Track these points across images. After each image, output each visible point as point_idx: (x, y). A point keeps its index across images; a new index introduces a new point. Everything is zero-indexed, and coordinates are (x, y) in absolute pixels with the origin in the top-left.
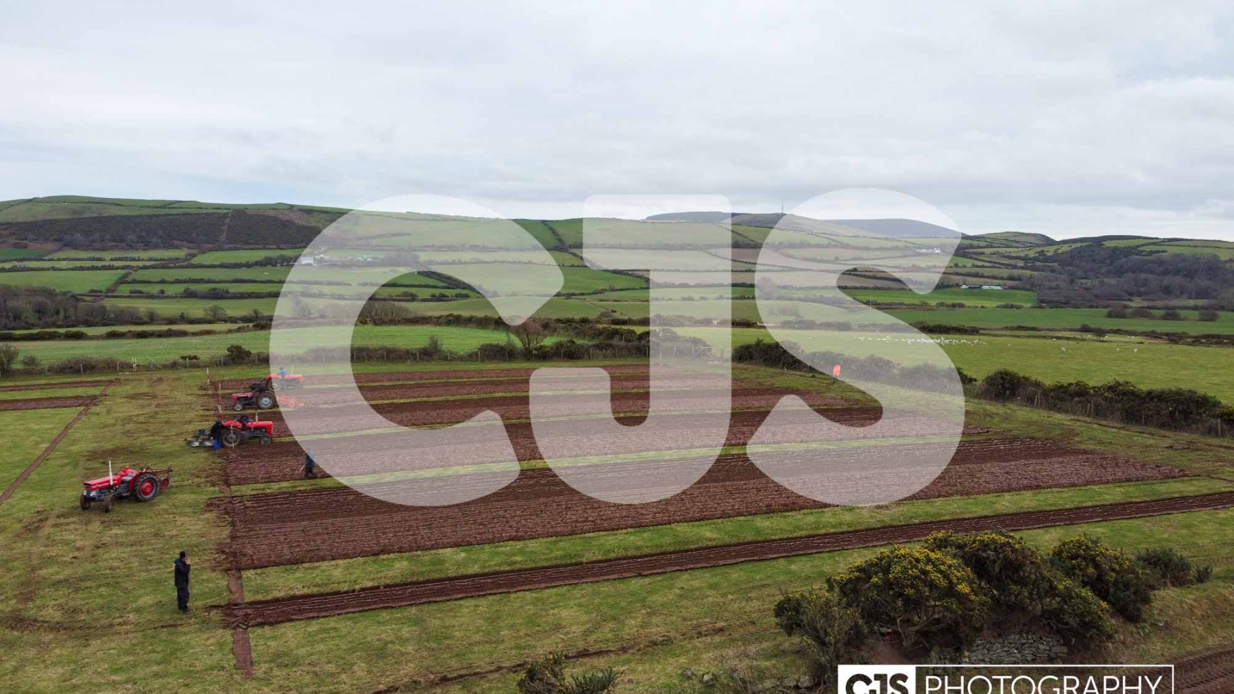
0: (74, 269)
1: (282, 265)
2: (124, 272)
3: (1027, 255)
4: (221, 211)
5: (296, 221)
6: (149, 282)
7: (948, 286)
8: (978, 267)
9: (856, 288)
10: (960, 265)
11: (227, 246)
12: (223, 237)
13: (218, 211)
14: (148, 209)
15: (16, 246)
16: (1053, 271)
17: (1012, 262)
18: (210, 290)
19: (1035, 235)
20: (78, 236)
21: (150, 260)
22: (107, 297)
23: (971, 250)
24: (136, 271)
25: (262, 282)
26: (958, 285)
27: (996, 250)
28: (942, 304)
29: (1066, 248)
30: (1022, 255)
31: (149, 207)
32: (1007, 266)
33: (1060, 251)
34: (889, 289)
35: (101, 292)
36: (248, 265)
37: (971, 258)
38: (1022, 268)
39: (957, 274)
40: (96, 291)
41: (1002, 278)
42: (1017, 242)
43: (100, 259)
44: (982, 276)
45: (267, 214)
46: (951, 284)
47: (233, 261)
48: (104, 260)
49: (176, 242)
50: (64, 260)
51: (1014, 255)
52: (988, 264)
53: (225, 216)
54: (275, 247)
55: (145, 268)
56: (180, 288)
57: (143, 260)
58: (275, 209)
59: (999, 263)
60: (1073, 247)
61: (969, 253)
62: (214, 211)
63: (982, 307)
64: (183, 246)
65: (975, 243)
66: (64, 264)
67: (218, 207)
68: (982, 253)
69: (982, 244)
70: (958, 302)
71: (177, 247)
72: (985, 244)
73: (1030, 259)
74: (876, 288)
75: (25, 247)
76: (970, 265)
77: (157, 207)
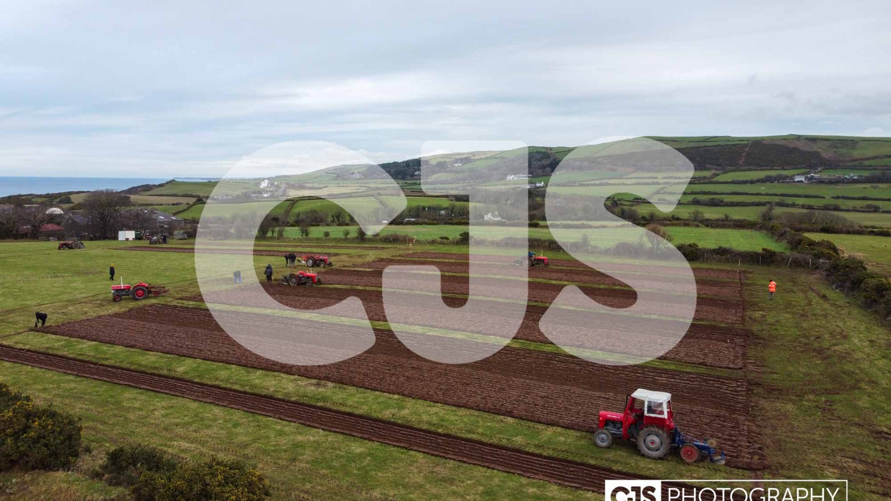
1: (779, 182)
4: (743, 143)
5: (801, 148)
11: (743, 168)
12: (741, 162)
13: (741, 142)
14: (692, 143)
18: (710, 199)
25: (752, 194)
31: (694, 141)
35: (640, 199)
36: (752, 182)
40: (638, 199)
45: (778, 143)
47: (741, 179)
49: (708, 165)
53: (745, 146)
54: (780, 168)
56: (690, 198)
58: (785, 139)
62: (738, 143)
64: (712, 168)
67: (741, 139)
71: (708, 169)
77: (699, 142)
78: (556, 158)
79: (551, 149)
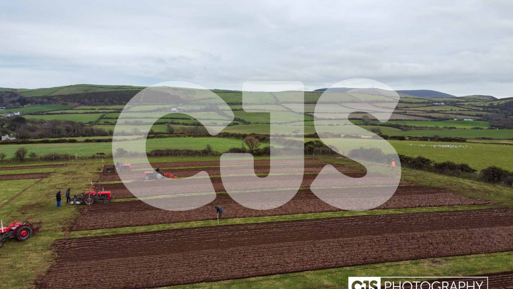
0: (84, 113)
2: (102, 114)
3: (485, 105)
6: (112, 118)
7: (448, 119)
8: (461, 110)
9: (406, 120)
10: (453, 110)
14: (113, 89)
15: (63, 104)
16: (497, 112)
17: (478, 108)
19: (488, 96)
20: (87, 100)
21: (113, 109)
22: (95, 124)
23: (458, 103)
24: (107, 114)
26: (452, 119)
27: (470, 103)
28: (445, 127)
29: (503, 102)
30: (482, 105)
32: (475, 110)
33: (500, 104)
34: (421, 120)
35: (93, 122)
37: (459, 107)
38: (482, 111)
39: (452, 114)
40: (91, 122)
41: (473, 116)
42: (480, 100)
43: (94, 109)
44: (464, 115)
46: (449, 118)
48: (96, 110)
49: (123, 102)
50: (81, 109)
51: (479, 105)
52: (466, 110)
55: (111, 112)
57: (111, 109)
59: (471, 109)
60: (506, 102)
61: (457, 105)
63: (464, 129)
65: (460, 100)
66: (80, 111)
68: (464, 105)
69: (464, 100)
70: (453, 126)
72: (465, 100)
73: (486, 107)
74: (415, 120)
75: (67, 105)
76: (458, 110)
77: (116, 88)
78: (22, 96)
79: (16, 90)
